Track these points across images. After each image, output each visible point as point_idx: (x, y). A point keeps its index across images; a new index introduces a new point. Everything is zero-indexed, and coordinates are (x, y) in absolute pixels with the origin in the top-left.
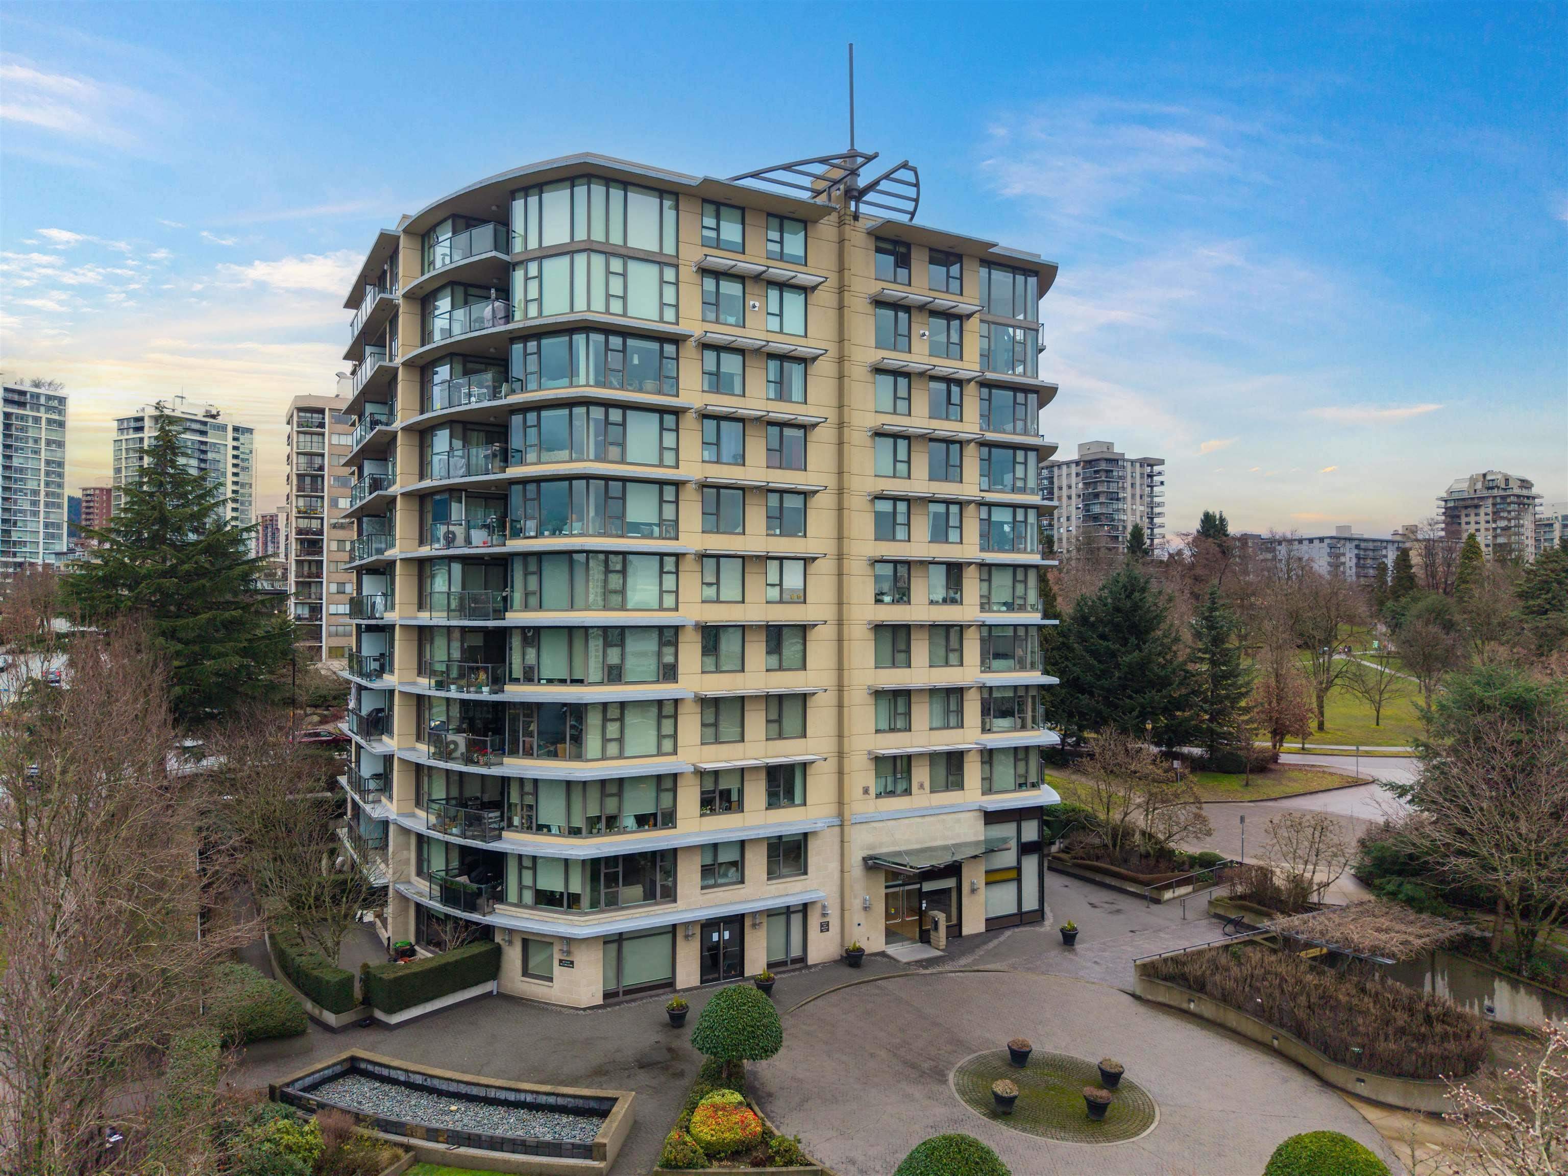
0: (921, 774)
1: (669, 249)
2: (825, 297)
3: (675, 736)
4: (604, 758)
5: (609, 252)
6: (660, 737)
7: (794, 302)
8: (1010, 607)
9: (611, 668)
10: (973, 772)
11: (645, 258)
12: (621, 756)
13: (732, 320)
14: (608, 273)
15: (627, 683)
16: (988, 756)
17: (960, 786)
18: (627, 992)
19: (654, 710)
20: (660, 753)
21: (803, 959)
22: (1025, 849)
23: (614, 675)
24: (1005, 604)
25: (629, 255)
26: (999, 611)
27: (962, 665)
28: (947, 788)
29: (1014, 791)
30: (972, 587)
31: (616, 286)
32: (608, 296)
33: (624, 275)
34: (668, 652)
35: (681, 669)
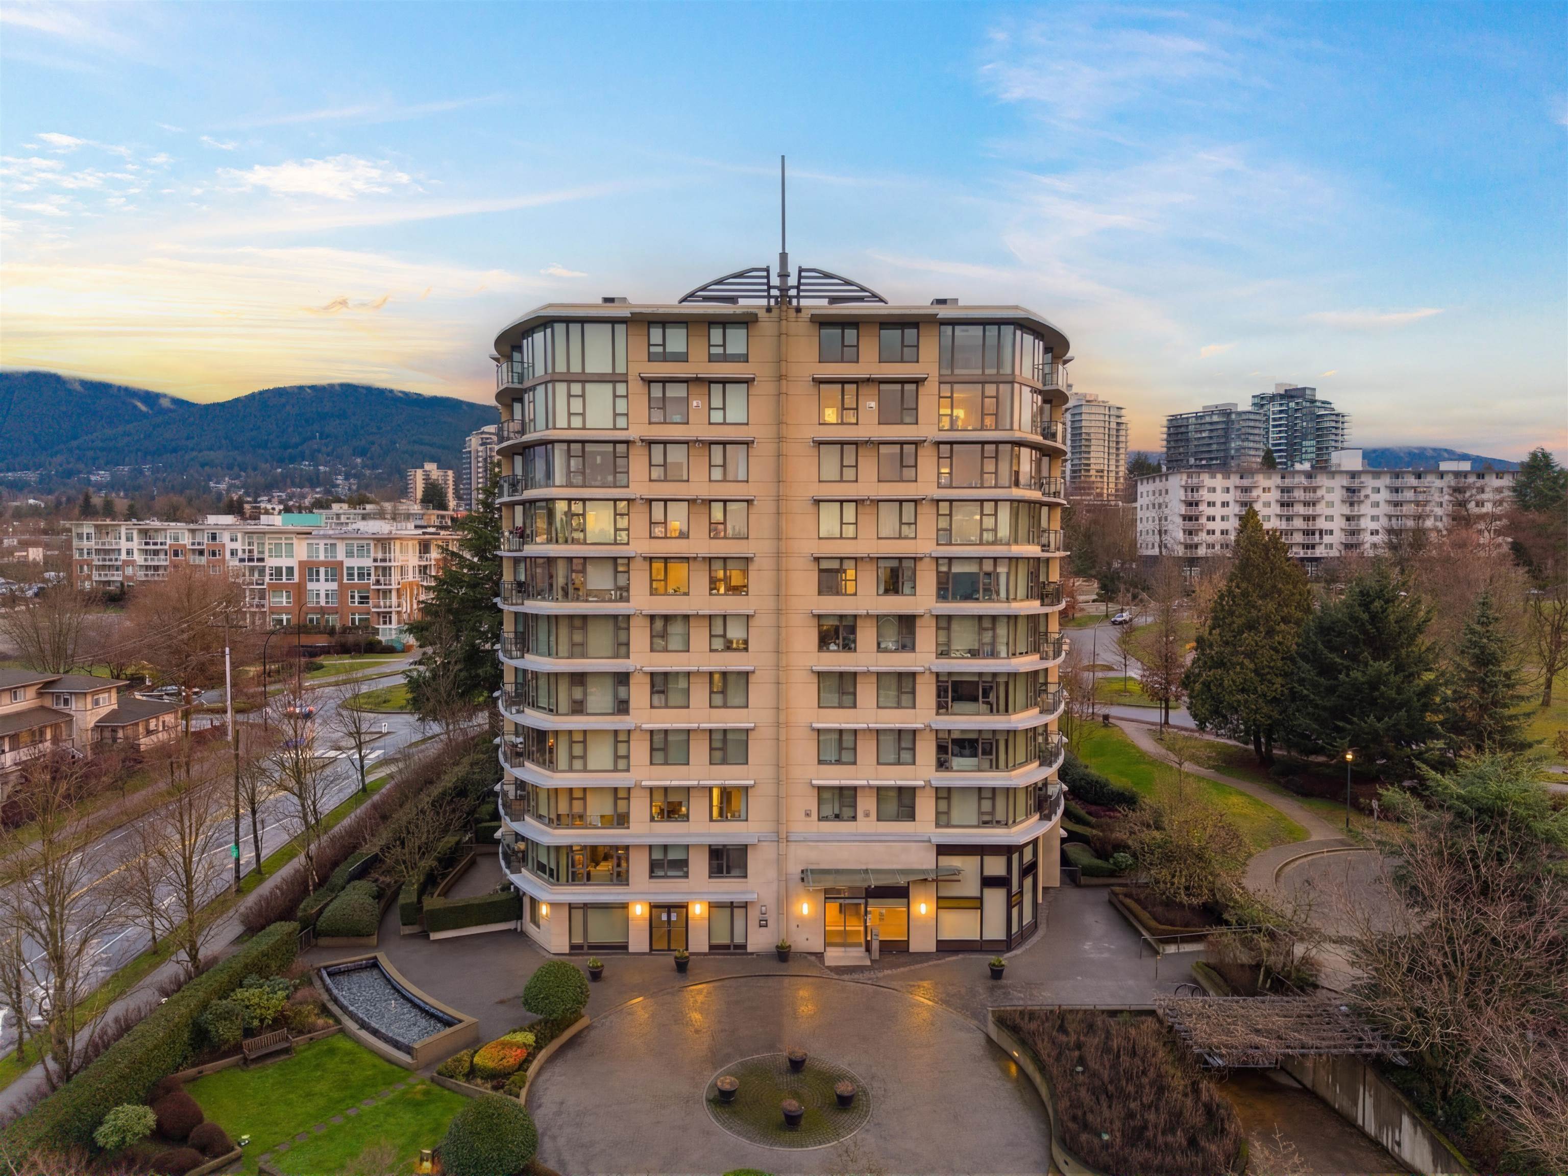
0: (866, 804)
1: (621, 369)
2: (764, 388)
3: (627, 757)
4: (571, 770)
5: (569, 379)
6: (617, 757)
7: (736, 394)
8: (974, 654)
9: (575, 702)
10: (926, 807)
11: (601, 379)
12: (585, 770)
13: (677, 418)
14: (570, 396)
15: (588, 714)
16: (944, 795)
17: (912, 817)
18: (591, 947)
19: (610, 740)
20: (616, 770)
21: (744, 947)
22: (988, 882)
23: (578, 708)
24: (970, 651)
25: (585, 379)
26: (963, 658)
27: (914, 707)
28: (898, 818)
29: (978, 827)
30: (926, 637)
31: (576, 406)
32: (570, 414)
33: (583, 396)
34: (622, 690)
35: (632, 704)
